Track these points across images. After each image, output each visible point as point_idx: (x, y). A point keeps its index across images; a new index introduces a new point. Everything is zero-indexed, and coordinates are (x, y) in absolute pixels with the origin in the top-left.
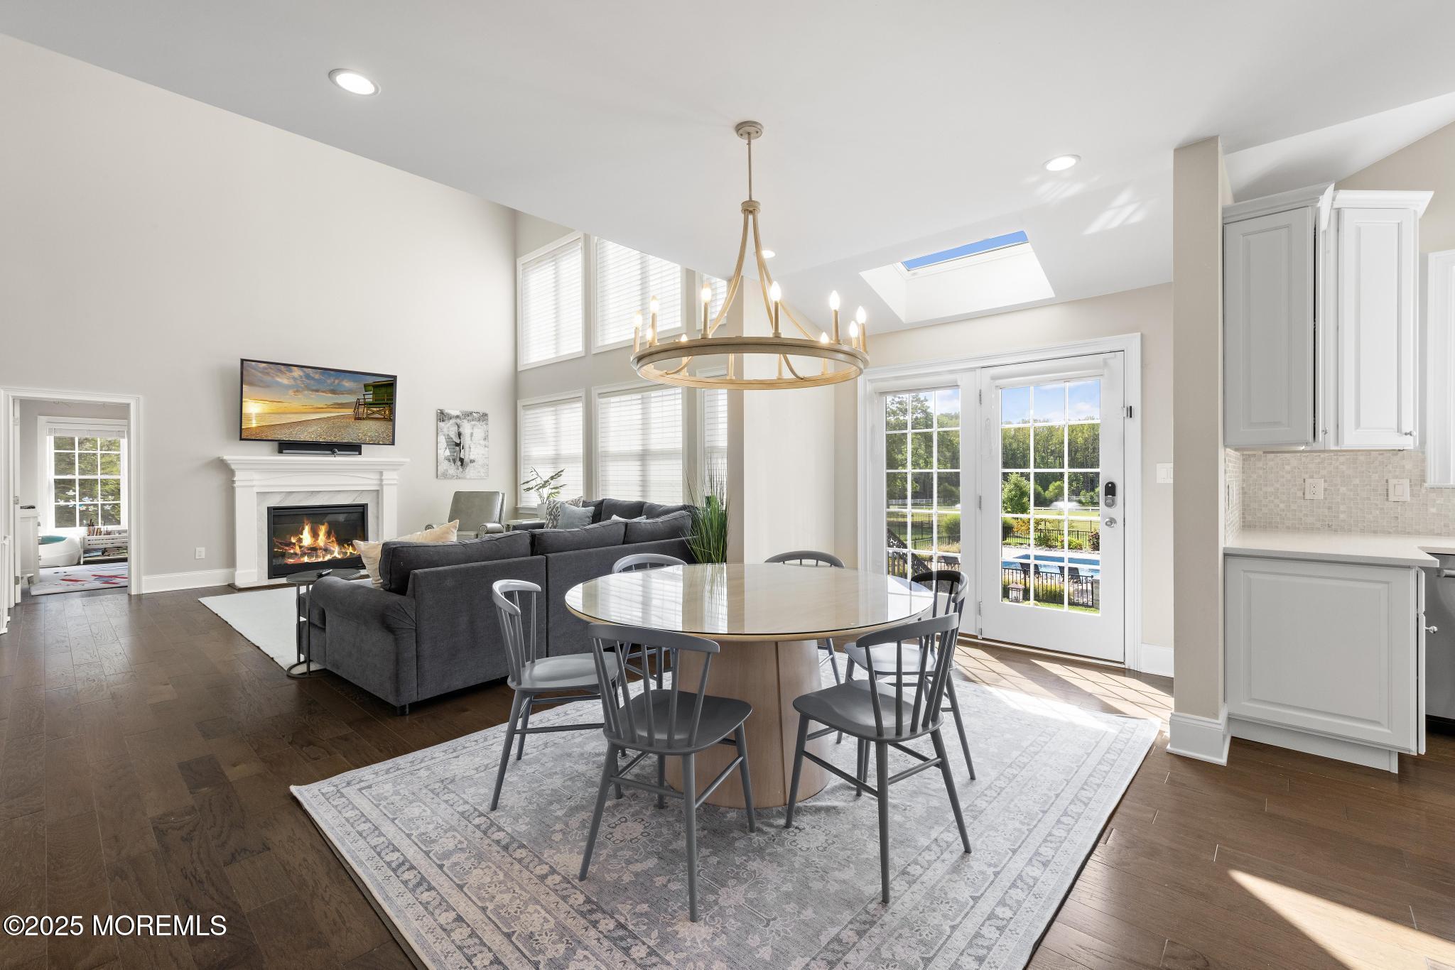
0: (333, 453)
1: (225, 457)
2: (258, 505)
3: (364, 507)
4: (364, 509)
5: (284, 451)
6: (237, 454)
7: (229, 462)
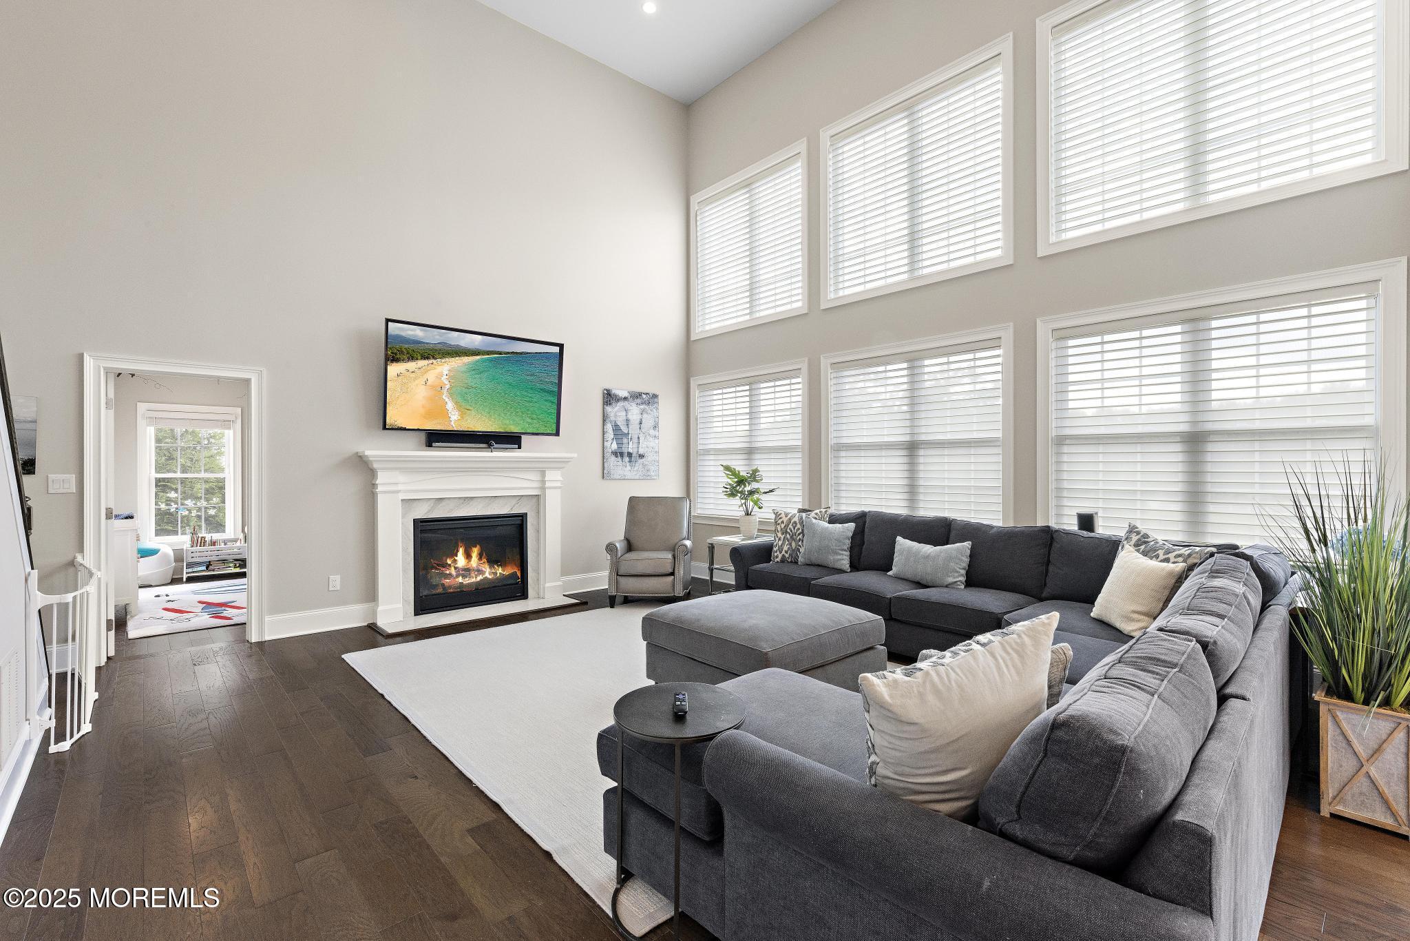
0: (490, 446)
1: (368, 453)
2: (403, 517)
3: (522, 517)
4: (522, 520)
5: (434, 444)
6: (377, 449)
7: (371, 459)
